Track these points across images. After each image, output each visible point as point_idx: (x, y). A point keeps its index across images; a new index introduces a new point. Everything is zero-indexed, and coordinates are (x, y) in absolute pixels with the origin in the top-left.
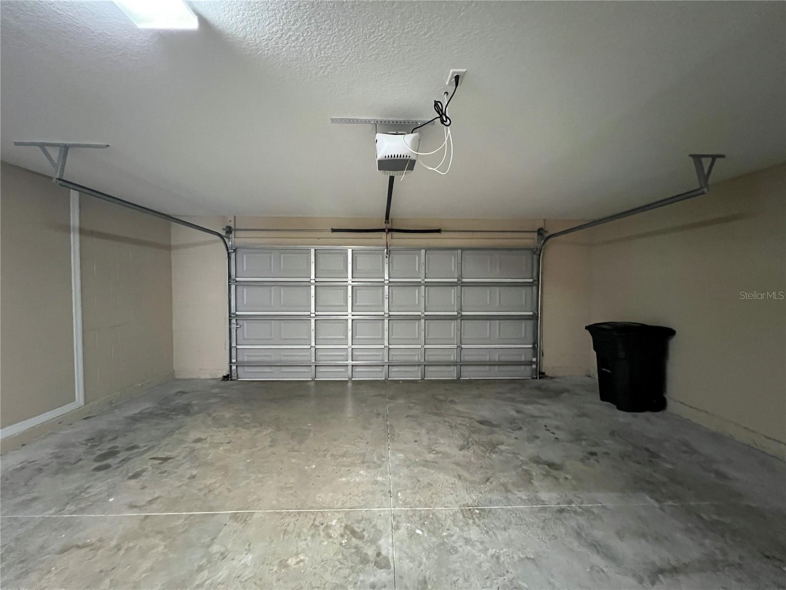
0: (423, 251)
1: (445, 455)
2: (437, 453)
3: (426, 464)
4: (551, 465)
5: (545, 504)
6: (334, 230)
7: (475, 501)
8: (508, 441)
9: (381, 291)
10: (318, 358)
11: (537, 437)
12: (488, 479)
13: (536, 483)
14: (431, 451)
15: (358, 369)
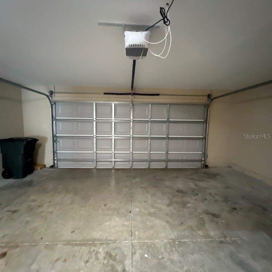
0: (150, 105)
1: (160, 209)
2: (156, 208)
3: (150, 214)
4: (214, 215)
5: (212, 238)
6: (105, 94)
7: (176, 236)
8: (191, 201)
9: (129, 125)
10: (98, 158)
11: (206, 199)
12: (182, 223)
13: (207, 226)
14: (153, 207)
15: (117, 163)
